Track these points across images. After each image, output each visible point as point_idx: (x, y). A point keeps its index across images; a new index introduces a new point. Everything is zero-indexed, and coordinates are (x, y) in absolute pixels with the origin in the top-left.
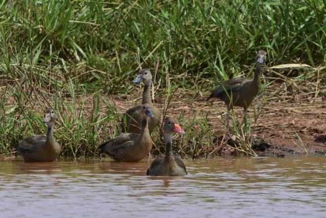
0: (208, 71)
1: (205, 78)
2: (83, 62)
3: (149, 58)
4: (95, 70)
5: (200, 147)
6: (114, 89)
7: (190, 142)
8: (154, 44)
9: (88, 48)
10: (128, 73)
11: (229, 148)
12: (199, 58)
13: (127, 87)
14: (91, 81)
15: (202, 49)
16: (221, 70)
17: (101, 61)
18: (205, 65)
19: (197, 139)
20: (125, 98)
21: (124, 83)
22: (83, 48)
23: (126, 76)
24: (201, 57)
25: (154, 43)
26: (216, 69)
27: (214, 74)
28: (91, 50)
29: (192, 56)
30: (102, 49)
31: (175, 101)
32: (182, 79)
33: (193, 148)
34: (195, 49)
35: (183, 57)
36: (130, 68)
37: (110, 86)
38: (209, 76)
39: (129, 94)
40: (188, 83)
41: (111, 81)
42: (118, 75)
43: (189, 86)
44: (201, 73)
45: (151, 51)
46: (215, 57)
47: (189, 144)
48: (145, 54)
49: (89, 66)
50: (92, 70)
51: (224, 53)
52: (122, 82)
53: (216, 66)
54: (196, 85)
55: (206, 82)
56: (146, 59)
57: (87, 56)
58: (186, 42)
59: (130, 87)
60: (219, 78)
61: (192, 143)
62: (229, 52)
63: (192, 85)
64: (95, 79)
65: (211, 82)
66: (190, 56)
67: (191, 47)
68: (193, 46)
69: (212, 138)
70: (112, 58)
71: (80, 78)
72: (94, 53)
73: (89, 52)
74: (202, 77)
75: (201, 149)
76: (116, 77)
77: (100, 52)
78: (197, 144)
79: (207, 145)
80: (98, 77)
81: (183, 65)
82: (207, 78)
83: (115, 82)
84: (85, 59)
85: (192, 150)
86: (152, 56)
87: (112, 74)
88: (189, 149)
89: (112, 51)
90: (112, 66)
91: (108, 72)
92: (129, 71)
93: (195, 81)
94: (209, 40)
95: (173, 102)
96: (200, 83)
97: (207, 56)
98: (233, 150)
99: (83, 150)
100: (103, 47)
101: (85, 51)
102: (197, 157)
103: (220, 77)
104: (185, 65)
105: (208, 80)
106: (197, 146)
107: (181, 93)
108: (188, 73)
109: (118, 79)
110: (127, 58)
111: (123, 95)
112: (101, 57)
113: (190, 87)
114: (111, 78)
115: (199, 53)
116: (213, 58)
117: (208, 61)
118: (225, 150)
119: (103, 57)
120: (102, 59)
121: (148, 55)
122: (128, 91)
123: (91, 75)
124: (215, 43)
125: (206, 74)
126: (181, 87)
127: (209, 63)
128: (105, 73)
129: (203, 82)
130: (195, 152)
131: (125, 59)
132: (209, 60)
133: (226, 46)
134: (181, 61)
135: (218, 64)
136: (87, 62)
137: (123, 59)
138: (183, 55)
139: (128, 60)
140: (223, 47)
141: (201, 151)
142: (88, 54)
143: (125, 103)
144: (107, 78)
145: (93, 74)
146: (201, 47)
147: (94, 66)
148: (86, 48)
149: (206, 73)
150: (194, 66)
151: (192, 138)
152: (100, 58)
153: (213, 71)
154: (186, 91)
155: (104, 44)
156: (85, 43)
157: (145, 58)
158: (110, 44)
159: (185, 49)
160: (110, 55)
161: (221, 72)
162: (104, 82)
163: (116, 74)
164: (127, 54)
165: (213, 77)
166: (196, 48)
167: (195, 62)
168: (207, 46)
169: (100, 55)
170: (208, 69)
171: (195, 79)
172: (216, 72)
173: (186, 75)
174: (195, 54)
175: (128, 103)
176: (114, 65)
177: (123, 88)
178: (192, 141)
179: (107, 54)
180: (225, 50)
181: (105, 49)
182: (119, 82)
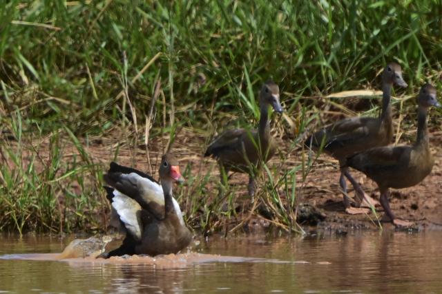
0: (229, 101)
1: (224, 111)
2: (35, 86)
3: (137, 81)
4: (51, 98)
5: (215, 219)
6: (82, 128)
7: (199, 211)
8: (145, 59)
9: (42, 64)
10: (105, 103)
11: (262, 221)
12: (215, 80)
13: (102, 126)
14: (46, 116)
15: (220, 67)
16: (249, 99)
17: (62, 85)
18: (224, 92)
19: (210, 207)
20: (99, 142)
21: (98, 119)
22: (34, 64)
23: (101, 108)
24: (218, 79)
25: (144, 57)
26: (241, 98)
27: (239, 106)
28: (45, 66)
29: (204, 77)
30: (63, 66)
31: (178, 147)
32: (188, 113)
33: (205, 221)
34: (208, 66)
35: (190, 79)
36: (107, 94)
37: (76, 123)
38: (230, 108)
39: (105, 135)
40: (199, 119)
41: (77, 115)
42: (88, 106)
43: (199, 123)
44: (218, 104)
45: (140, 69)
46: (239, 80)
47: (198, 215)
48: (131, 73)
49: (42, 93)
50: (47, 97)
51: (255, 73)
52: (94, 117)
53: (241, 94)
54: (209, 123)
55: (225, 118)
56: (134, 81)
57: (40, 76)
58: (195, 55)
59: (107, 126)
60: (245, 112)
61: (202, 212)
62: (262, 72)
63: (204, 122)
64: (52, 113)
65: (234, 118)
66: (200, 77)
67: (203, 63)
68: (206, 62)
69: (235, 205)
70: (79, 80)
71: (28, 110)
72: (51, 72)
73: (44, 71)
74: (219, 109)
75: (217, 223)
76: (85, 109)
77: (60, 70)
78: (211, 214)
79: (226, 215)
80: (56, 109)
81: (189, 91)
82: (228, 111)
83: (83, 118)
84: (37, 82)
85: (203, 225)
86: (142, 77)
87: (80, 104)
88: (198, 221)
89: (79, 69)
90: (79, 92)
91: (74, 101)
92: (106, 99)
93: (208, 116)
94: (231, 53)
95: (174, 149)
96: (217, 119)
97: (228, 77)
98: (268, 224)
99: (34, 223)
100: (65, 62)
101: (36, 68)
102: (210, 235)
103: (247, 110)
104: (193, 92)
105: (228, 115)
106: (211, 218)
107: (186, 136)
108: (198, 103)
109: (88, 113)
110: (102, 80)
111: (96, 138)
112: (62, 78)
113: (201, 126)
114: (77, 111)
115: (215, 73)
116: (236, 81)
117: (229, 85)
118: (254, 223)
119: (66, 78)
120: (64, 81)
121: (135, 74)
122: (105, 132)
123: (46, 106)
124: (241, 58)
125: (226, 106)
126: (186, 125)
127: (230, 88)
128: (68, 102)
129: (221, 117)
130: (208, 227)
131: (99, 82)
132: (231, 84)
133: (258, 63)
134: (187, 85)
135: (245, 90)
136: (41, 86)
137: (96, 81)
138: (191, 76)
139: (104, 83)
140: (252, 65)
141: (218, 225)
142: (41, 73)
143: (99, 150)
144: (71, 111)
145: (49, 104)
146: (219, 64)
147: (51, 92)
148: (39, 65)
149: (226, 104)
150: (206, 92)
151: (203, 205)
152: (60, 80)
153: (236, 101)
154: (194, 132)
155: (67, 58)
156: (36, 56)
157: (131, 80)
158: (77, 58)
159: (193, 67)
160: (76, 76)
161: (248, 103)
162: (66, 117)
163: (84, 104)
164: (102, 74)
165: (237, 110)
166: (211, 65)
167: (209, 87)
168: (228, 62)
169: (61, 74)
170: (230, 98)
171: (208, 113)
172: (242, 104)
173: (195, 107)
174: (209, 74)
175: (104, 150)
176: (82, 91)
177: (97, 127)
178: (202, 209)
179: (71, 73)
180: (255, 68)
181: (68, 65)
182: (90, 117)
